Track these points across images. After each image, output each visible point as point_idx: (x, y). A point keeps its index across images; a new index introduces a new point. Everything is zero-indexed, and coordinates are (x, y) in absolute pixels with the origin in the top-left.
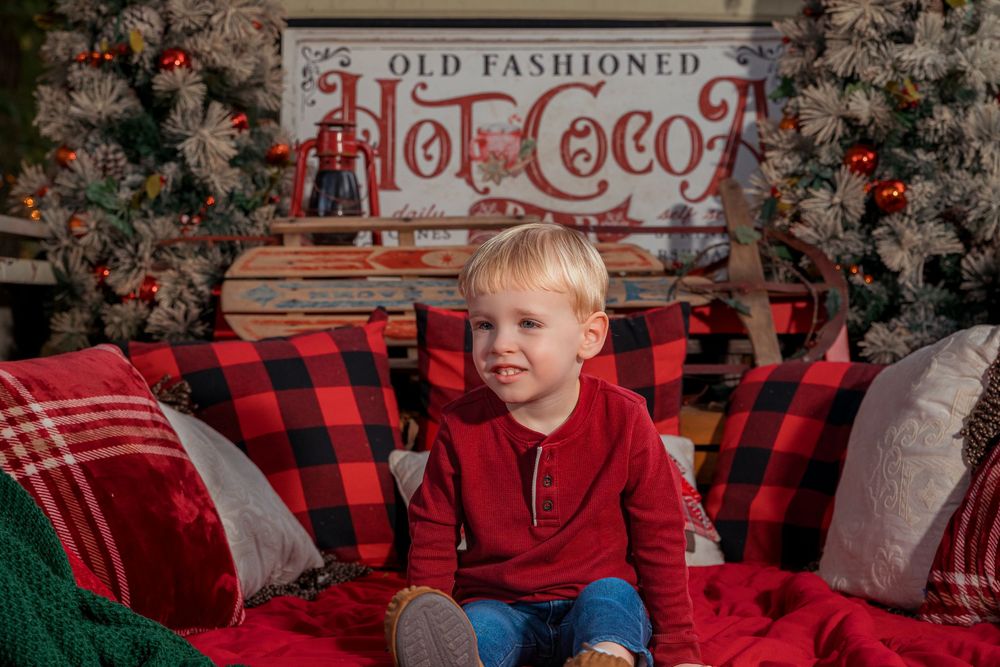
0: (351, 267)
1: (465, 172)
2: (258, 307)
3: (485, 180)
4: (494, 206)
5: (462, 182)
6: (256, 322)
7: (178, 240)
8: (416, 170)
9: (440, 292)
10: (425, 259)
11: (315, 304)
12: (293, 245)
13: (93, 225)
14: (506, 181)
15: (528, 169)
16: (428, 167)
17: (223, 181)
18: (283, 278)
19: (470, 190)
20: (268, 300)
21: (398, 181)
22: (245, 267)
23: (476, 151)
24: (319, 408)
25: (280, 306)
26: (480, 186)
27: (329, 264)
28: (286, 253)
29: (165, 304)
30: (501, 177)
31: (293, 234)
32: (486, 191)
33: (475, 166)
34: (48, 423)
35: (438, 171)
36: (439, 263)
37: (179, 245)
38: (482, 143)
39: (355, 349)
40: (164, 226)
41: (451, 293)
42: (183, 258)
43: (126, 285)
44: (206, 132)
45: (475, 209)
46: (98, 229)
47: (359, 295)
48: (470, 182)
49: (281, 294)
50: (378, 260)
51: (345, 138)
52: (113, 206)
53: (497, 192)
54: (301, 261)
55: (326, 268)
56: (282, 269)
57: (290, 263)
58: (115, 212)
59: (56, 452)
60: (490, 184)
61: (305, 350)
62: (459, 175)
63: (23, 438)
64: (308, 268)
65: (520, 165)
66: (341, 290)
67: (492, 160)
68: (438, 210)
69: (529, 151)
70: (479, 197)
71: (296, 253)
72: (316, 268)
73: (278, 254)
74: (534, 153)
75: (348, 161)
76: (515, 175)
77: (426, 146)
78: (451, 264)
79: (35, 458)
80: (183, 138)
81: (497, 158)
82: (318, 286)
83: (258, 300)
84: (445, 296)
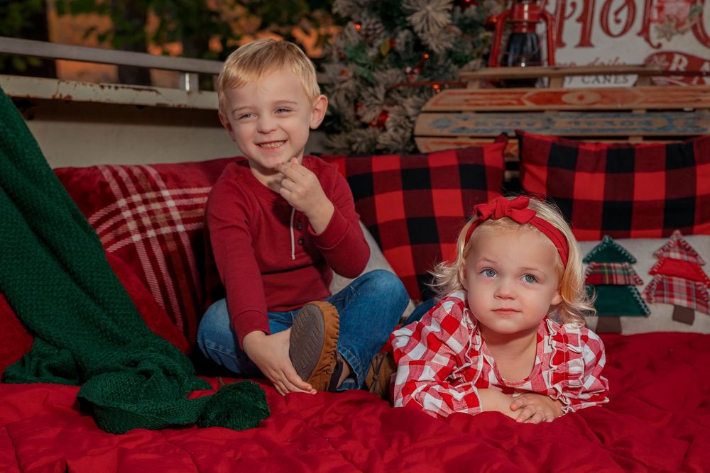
0: (509, 104)
1: (645, 32)
2: (438, 132)
3: (659, 37)
4: (663, 57)
5: (641, 39)
6: (434, 143)
7: (402, 84)
8: (607, 31)
9: (570, 123)
10: (564, 98)
11: (476, 131)
12: (474, 88)
13: (351, 74)
14: (676, 38)
15: (694, 28)
16: (616, 29)
17: (437, 43)
18: (460, 112)
19: (646, 45)
20: (446, 127)
21: (594, 40)
22: (435, 104)
23: (655, 14)
24: (432, 203)
25: (452, 132)
26: (655, 42)
27: (494, 102)
28: (465, 94)
29: (391, 131)
30: (672, 34)
31: (474, 79)
32: (659, 46)
33: (653, 27)
34: (171, 204)
35: (624, 31)
36: (575, 100)
37: (401, 88)
38: (660, 9)
39: (471, 162)
40: (391, 75)
41: (577, 123)
42: (405, 97)
43: (369, 116)
44: (429, 8)
45: (650, 60)
46: (355, 77)
47: (510, 125)
48: (648, 40)
49: (456, 122)
50: (530, 99)
51: (530, 9)
52: (363, 61)
53: (668, 46)
54: (474, 99)
55: (491, 104)
56: (460, 105)
57: (467, 100)
58: (363, 65)
59: (172, 223)
60: (663, 41)
61: (433, 163)
62: (639, 34)
63: (150, 213)
64: (478, 105)
65: (688, 25)
66: (498, 121)
67: (667, 22)
68: (621, 61)
69: (697, 14)
70: (653, 51)
71: (473, 94)
72: (484, 105)
73: (459, 94)
74: (701, 15)
75: (532, 26)
76: (683, 33)
77: (617, 13)
78: (583, 102)
79: (156, 226)
80: (413, 12)
81: (670, 20)
82: (482, 117)
83: (438, 127)
84: (573, 126)
